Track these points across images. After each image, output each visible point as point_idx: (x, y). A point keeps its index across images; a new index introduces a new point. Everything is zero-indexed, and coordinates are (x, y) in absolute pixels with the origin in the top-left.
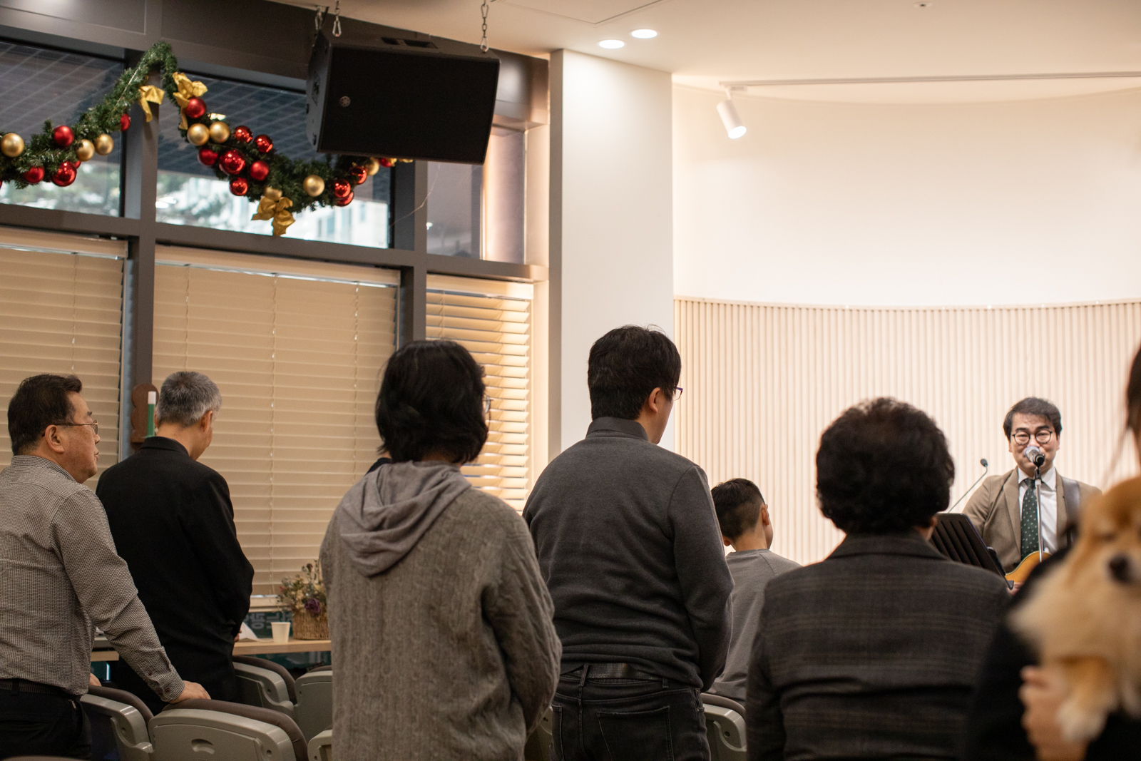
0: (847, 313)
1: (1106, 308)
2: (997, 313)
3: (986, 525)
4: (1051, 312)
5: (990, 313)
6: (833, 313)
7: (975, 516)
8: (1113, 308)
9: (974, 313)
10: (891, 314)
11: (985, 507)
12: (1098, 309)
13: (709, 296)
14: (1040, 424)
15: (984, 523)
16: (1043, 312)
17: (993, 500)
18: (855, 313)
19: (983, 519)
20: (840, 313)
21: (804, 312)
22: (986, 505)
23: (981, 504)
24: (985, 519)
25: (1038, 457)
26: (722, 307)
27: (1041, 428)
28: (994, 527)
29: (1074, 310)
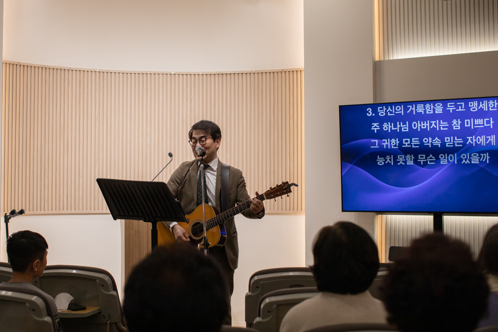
0: (98, 73)
1: (232, 75)
2: (177, 76)
3: (179, 188)
4: (205, 76)
5: (173, 76)
6: (90, 73)
7: (174, 184)
8: (236, 75)
9: (165, 75)
10: (121, 74)
11: (179, 179)
12: (228, 76)
13: (23, 61)
14: (202, 135)
15: (179, 187)
16: (201, 76)
17: (184, 175)
18: (101, 73)
19: (178, 186)
20: (94, 73)
21: (74, 72)
22: (180, 178)
23: (177, 177)
24: (179, 185)
25: (202, 152)
26: (29, 68)
27: (202, 137)
28: (183, 190)
29: (217, 76)
